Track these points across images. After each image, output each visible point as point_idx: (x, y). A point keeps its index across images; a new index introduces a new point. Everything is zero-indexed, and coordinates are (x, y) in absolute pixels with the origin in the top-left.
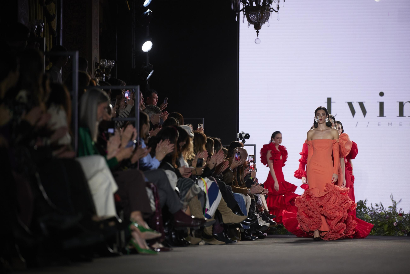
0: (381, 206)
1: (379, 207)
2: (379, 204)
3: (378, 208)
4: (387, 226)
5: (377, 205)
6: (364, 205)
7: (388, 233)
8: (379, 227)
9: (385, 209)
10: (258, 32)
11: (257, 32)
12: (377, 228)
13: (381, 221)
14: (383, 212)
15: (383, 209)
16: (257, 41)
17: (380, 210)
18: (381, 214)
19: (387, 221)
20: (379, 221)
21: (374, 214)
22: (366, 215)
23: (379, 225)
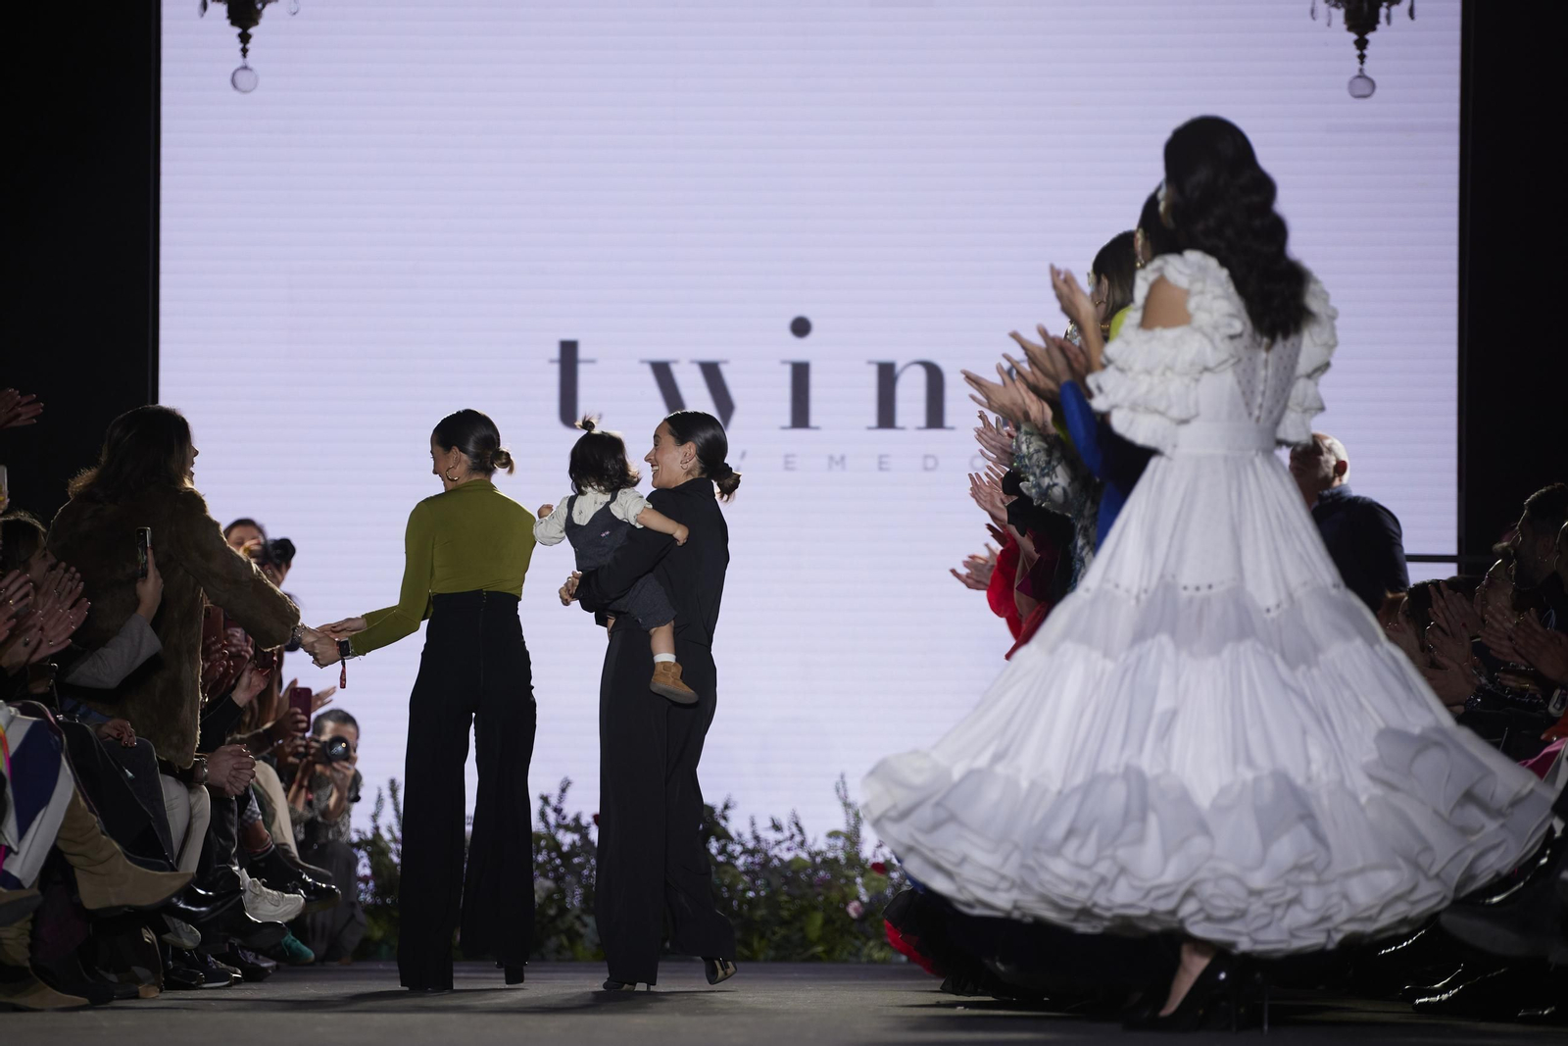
0: (794, 830)
1: (787, 834)
2: (785, 822)
3: (779, 836)
4: (818, 919)
5: (777, 827)
6: (718, 824)
7: (824, 952)
8: (784, 923)
9: (810, 840)
10: (245, 38)
11: (240, 35)
12: (777, 929)
13: (793, 898)
14: (804, 855)
15: (802, 844)
16: (242, 77)
17: (789, 849)
18: (794, 867)
19: (819, 894)
20: (784, 898)
21: (765, 867)
22: (729, 868)
23: (785, 914)
